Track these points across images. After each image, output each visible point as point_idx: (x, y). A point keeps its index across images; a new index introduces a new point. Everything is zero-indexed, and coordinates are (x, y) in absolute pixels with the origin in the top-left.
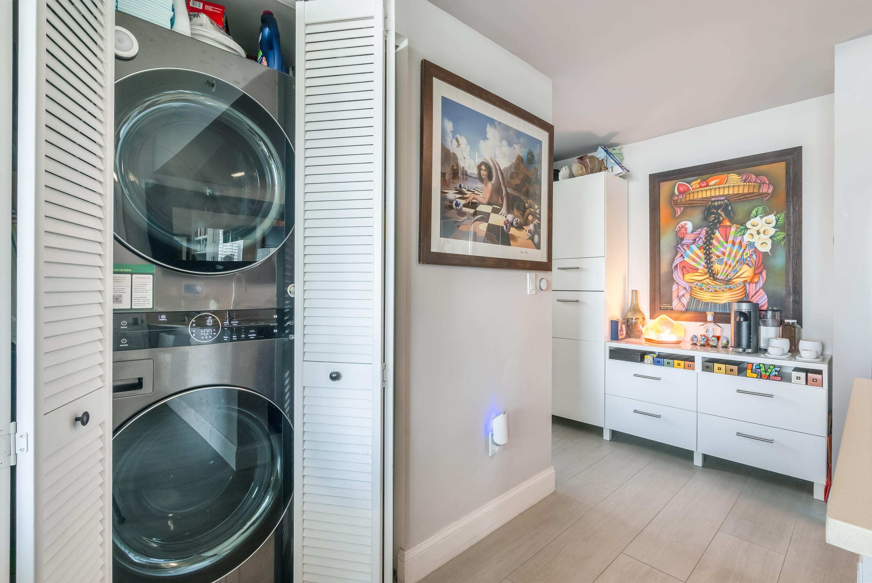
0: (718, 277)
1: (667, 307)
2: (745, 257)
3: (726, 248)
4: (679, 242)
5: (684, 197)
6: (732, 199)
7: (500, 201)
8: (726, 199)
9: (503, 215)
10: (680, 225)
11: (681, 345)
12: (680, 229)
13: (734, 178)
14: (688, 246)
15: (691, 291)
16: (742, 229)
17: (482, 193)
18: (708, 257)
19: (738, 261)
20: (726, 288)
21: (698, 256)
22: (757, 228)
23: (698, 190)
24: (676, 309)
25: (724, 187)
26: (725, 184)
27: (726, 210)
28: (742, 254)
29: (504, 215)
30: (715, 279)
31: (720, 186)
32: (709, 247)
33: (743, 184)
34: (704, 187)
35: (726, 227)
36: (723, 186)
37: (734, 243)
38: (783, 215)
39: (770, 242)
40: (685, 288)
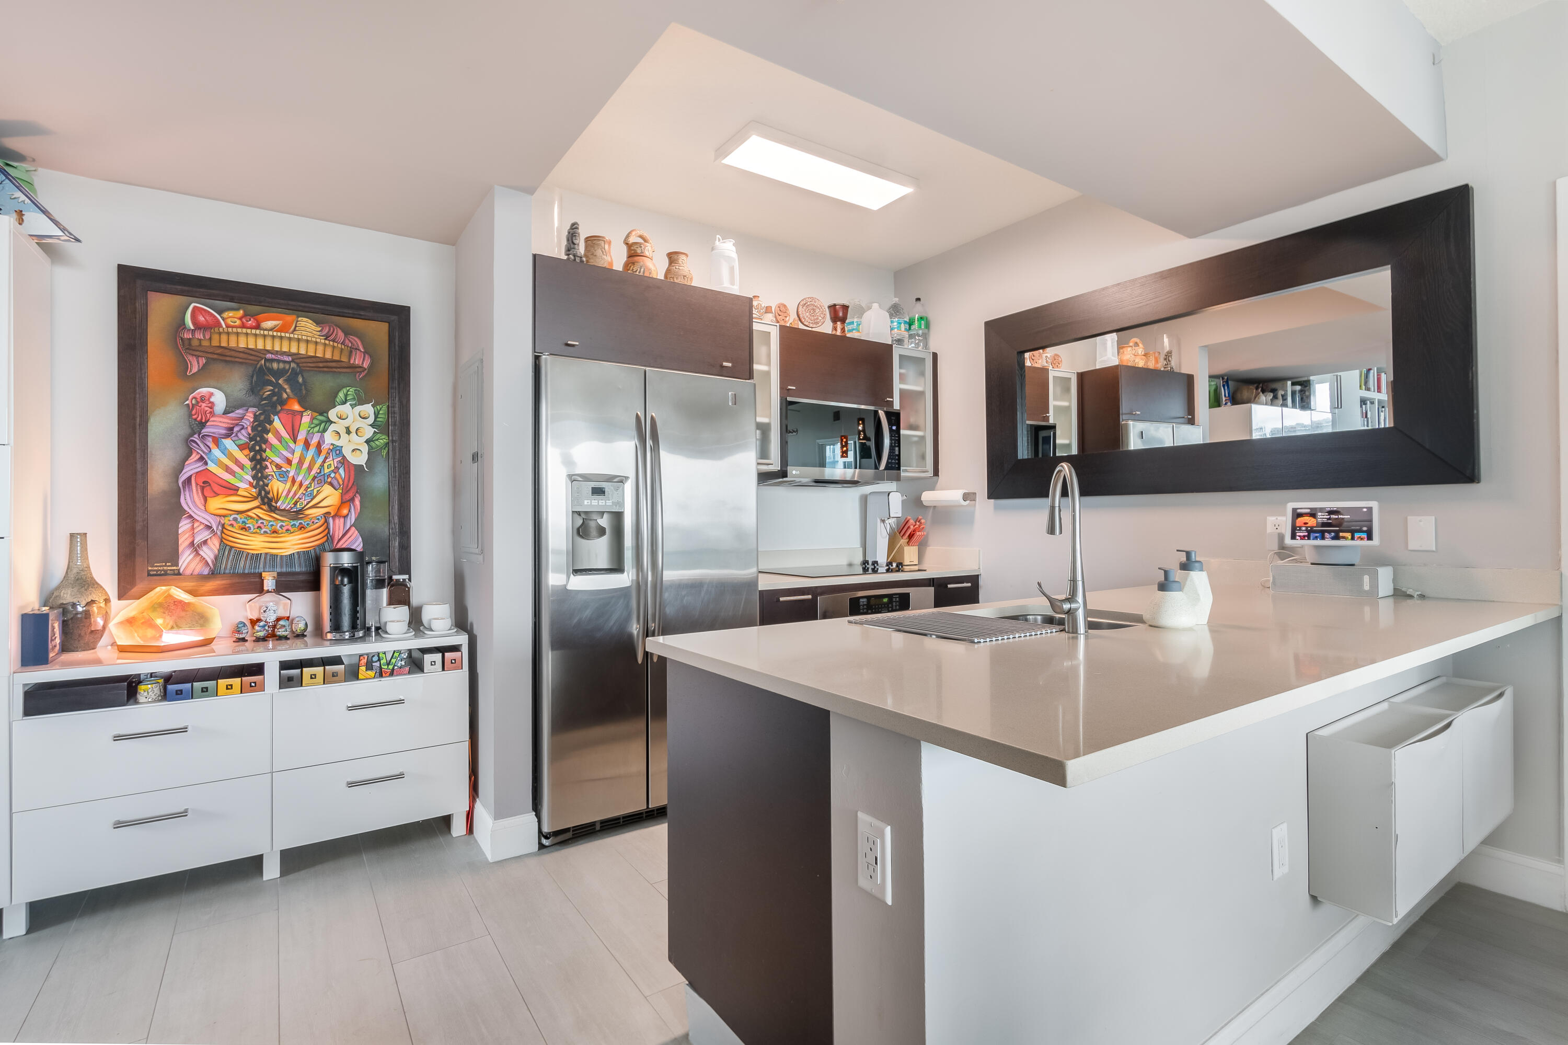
0: (278, 504)
1: (165, 568)
2: (327, 471)
3: (293, 452)
4: (196, 429)
5: (208, 337)
6: (304, 365)
8: (293, 361)
10: (199, 393)
12: (198, 402)
13: (307, 326)
14: (216, 441)
15: (222, 532)
16: (322, 422)
18: (258, 466)
19: (315, 478)
20: (294, 525)
21: (237, 462)
22: (346, 423)
23: (239, 330)
24: (188, 572)
25: (290, 339)
26: (292, 333)
27: (291, 381)
28: (322, 465)
30: (273, 509)
31: (283, 334)
32: (261, 447)
33: (323, 341)
34: (252, 328)
35: (294, 413)
36: (287, 335)
37: (307, 444)
38: (385, 408)
39: (365, 449)
40: (209, 527)
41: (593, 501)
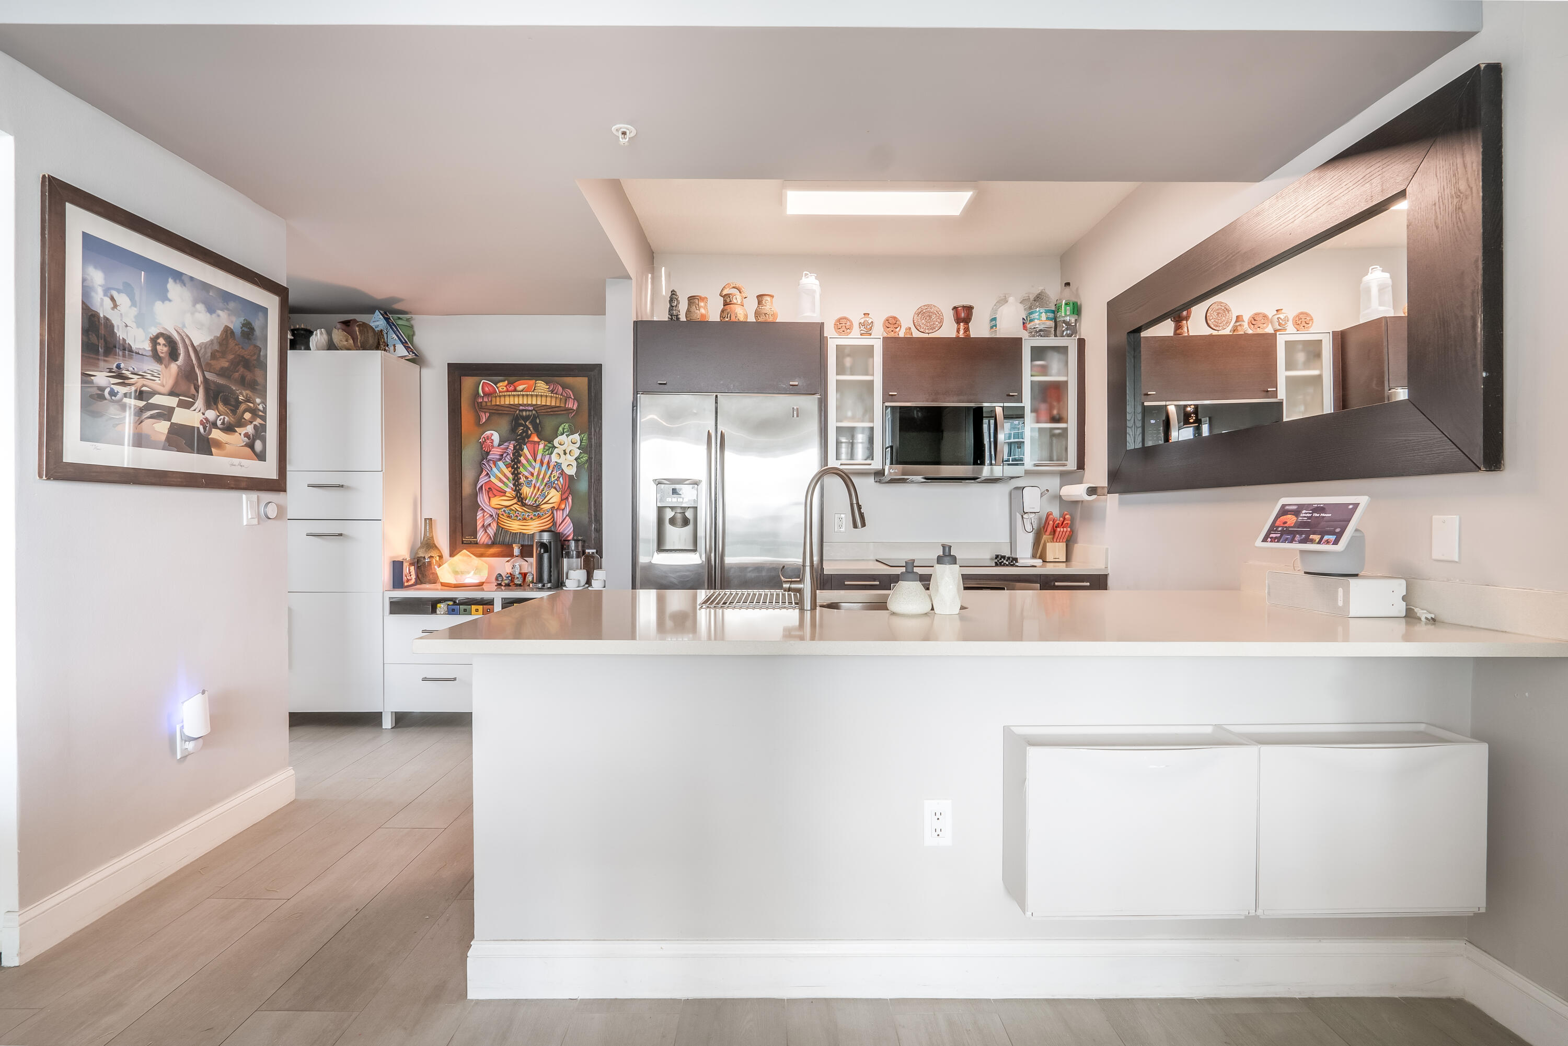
0: (527, 502)
1: (471, 540)
2: (553, 479)
3: (534, 468)
4: (485, 456)
5: (490, 400)
6: (540, 411)
7: (193, 391)
8: (534, 410)
9: (197, 410)
10: (485, 435)
11: (484, 587)
12: (485, 440)
13: (541, 386)
14: (495, 464)
15: (498, 519)
16: (550, 447)
17: (159, 377)
18: (516, 478)
19: (546, 484)
20: (535, 515)
21: (505, 476)
22: (563, 447)
23: (506, 394)
24: (482, 542)
25: (532, 395)
26: (533, 391)
27: (533, 423)
28: (550, 476)
29: (200, 411)
30: (524, 505)
31: (528, 393)
32: (517, 465)
33: (550, 394)
34: (511, 392)
35: (535, 442)
36: (531, 393)
37: (542, 463)
38: (586, 436)
39: (575, 464)
40: (491, 516)
41: (673, 499)
